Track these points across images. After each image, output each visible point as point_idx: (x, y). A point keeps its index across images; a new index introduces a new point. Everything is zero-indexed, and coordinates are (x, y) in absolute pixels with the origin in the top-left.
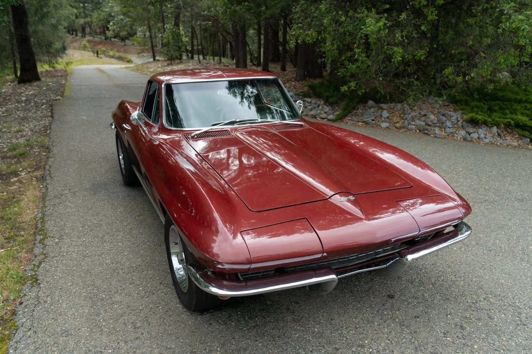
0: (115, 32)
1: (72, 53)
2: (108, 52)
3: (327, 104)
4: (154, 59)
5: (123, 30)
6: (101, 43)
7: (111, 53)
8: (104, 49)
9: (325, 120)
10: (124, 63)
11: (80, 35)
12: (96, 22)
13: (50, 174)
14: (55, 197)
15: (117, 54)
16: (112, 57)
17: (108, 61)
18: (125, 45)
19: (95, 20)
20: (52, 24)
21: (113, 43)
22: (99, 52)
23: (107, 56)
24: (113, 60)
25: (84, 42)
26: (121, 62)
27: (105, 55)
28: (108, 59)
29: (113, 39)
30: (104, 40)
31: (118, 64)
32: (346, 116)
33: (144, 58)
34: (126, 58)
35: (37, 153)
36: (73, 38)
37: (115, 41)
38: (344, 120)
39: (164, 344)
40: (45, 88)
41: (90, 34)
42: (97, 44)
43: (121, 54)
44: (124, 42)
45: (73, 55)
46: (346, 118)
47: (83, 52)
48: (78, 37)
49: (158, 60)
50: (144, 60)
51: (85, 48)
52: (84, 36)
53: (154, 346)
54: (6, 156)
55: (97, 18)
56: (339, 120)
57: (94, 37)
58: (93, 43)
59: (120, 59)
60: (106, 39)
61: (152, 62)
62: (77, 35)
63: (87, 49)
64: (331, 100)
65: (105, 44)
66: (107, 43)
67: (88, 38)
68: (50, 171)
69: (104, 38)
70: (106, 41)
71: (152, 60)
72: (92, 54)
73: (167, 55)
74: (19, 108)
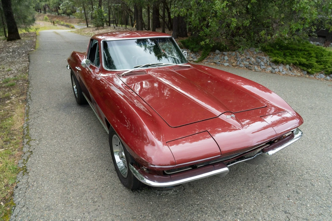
0: (64, 10)
1: (38, 23)
2: (60, 22)
3: (192, 52)
4: (88, 26)
5: (69, 9)
6: (55, 17)
7: (62, 23)
8: (57, 20)
9: (192, 62)
10: (70, 29)
11: (43, 12)
12: (52, 4)
13: (30, 98)
14: (35, 113)
15: (66, 24)
16: (63, 25)
17: (60, 28)
18: (70, 18)
19: (51, 3)
20: (26, 5)
21: (63, 17)
22: (55, 22)
23: (60, 25)
24: (63, 27)
25: (46, 16)
26: (68, 28)
27: (58, 24)
28: (60, 26)
29: (62, 15)
30: (57, 15)
31: (66, 29)
32: (204, 59)
33: (81, 26)
34: (71, 26)
35: (21, 84)
36: (39, 14)
37: (63, 16)
38: (203, 62)
39: (114, 213)
40: (24, 44)
41: (49, 12)
42: (53, 17)
43: (68, 23)
44: (69, 16)
45: (39, 24)
46: (204, 60)
47: (45, 22)
48: (42, 14)
49: (90, 27)
50: (82, 27)
51: (46, 20)
52: (45, 13)
53: (107, 215)
54: (2, 86)
55: (52, 2)
56: (200, 61)
57: (51, 13)
58: (51, 17)
59: (67, 26)
60: (58, 15)
61: (86, 28)
62: (41, 12)
63: (47, 20)
64: (195, 50)
65: (58, 18)
66: (59, 17)
67: (48, 14)
68: (30, 96)
69: (57, 14)
70: (58, 16)
71: (86, 27)
72: (51, 23)
73: (95, 23)
74: (8, 56)
